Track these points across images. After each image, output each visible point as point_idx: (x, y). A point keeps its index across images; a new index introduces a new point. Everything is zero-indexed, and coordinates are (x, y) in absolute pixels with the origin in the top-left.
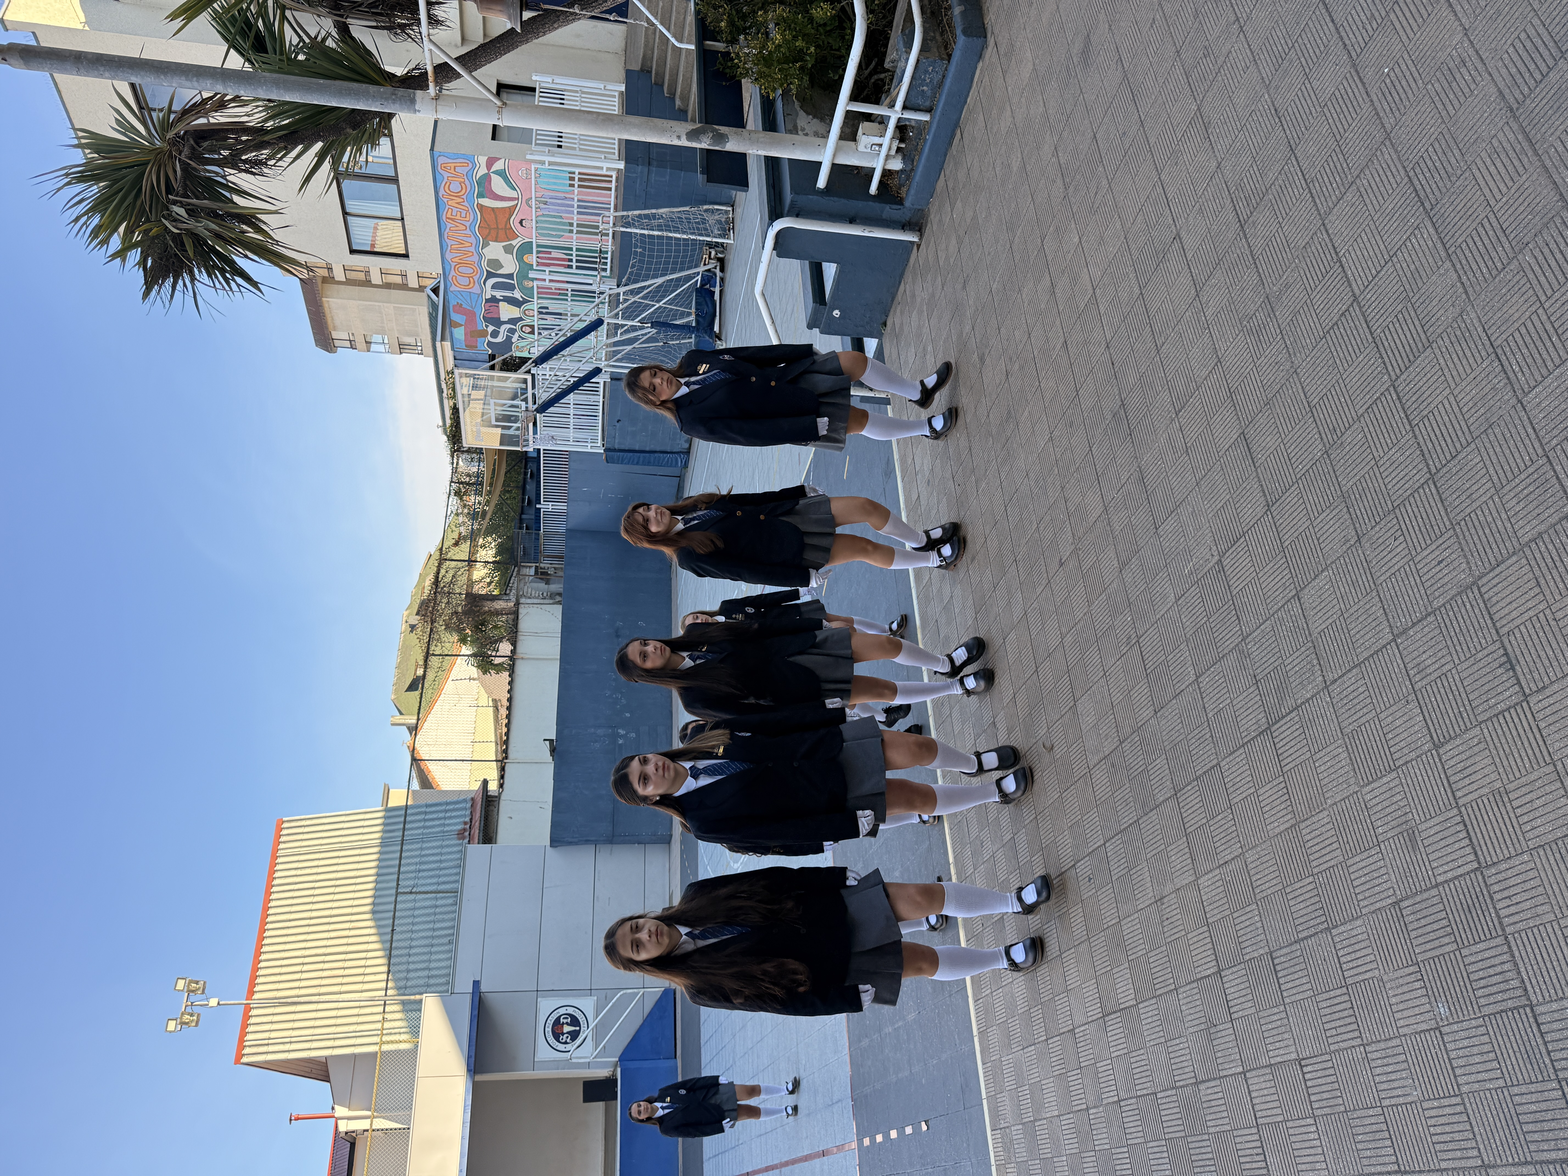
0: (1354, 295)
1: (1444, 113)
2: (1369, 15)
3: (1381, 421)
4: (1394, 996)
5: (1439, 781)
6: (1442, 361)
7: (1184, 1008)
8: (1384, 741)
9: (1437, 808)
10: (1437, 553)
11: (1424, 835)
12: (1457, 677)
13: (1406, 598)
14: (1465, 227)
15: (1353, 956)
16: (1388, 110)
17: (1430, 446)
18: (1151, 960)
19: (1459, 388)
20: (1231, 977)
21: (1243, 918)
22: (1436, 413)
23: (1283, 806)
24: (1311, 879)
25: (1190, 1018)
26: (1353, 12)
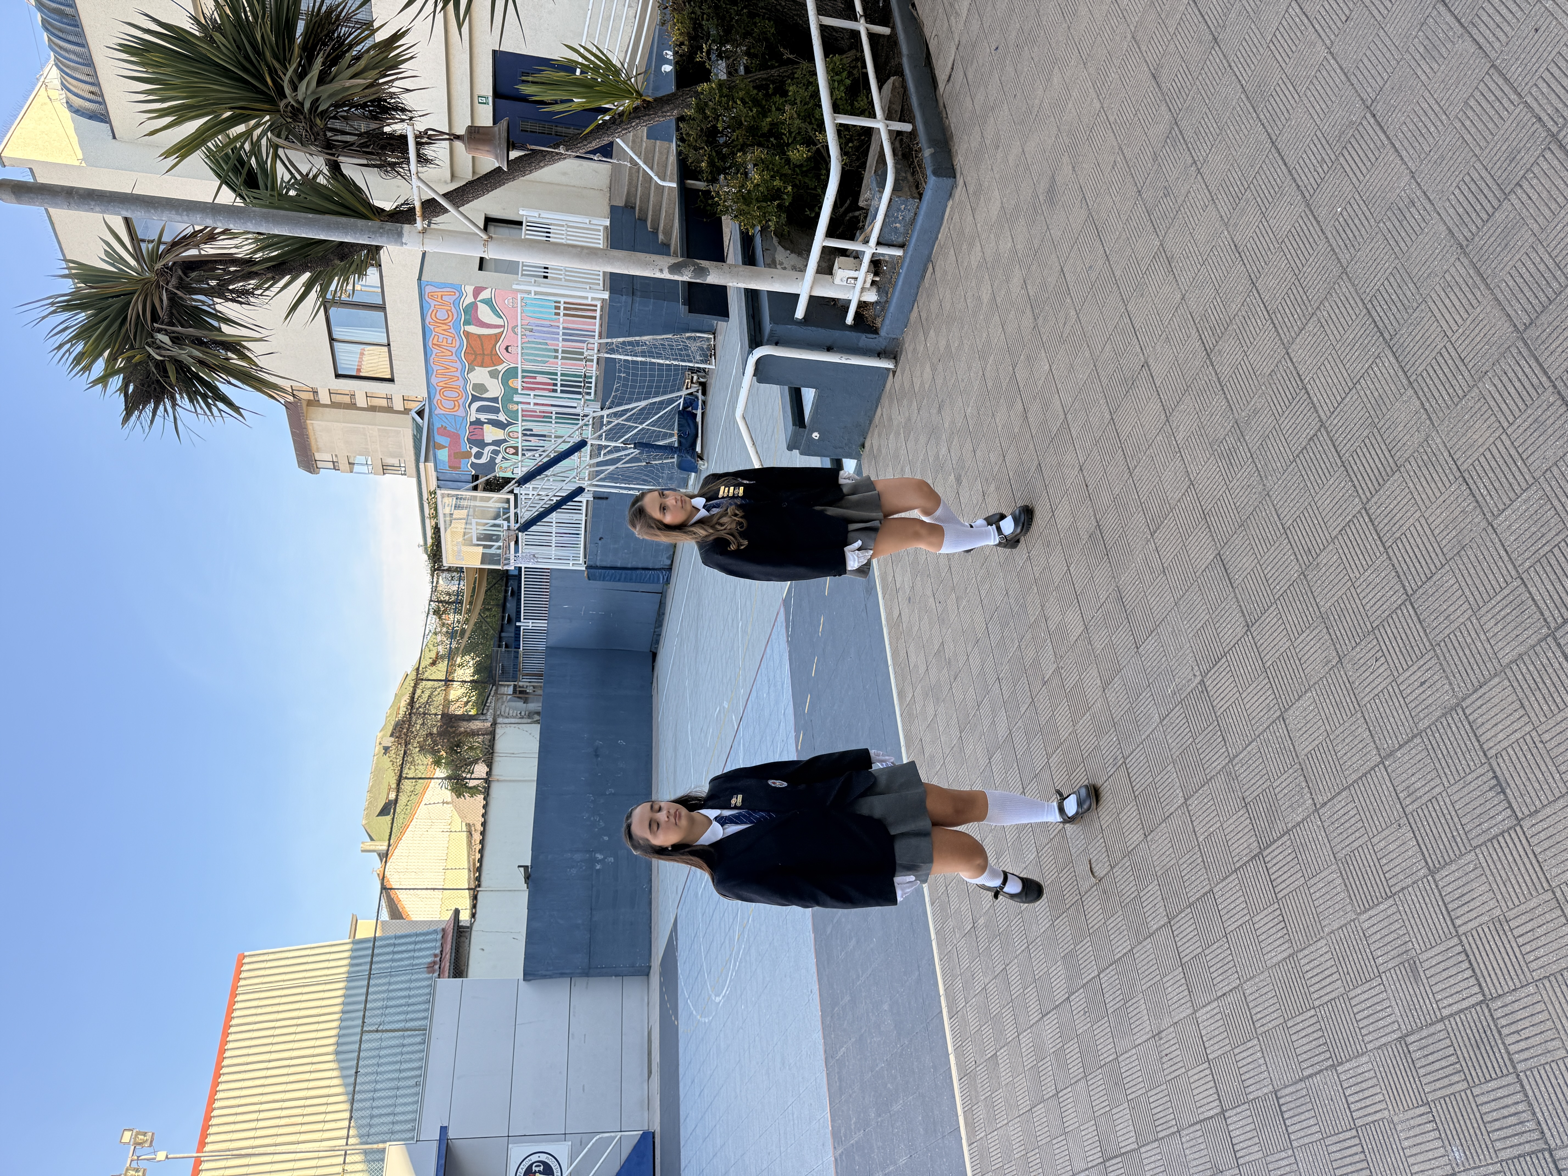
0: (1321, 420)
1: (1397, 249)
2: (1319, 158)
3: (1355, 543)
4: (1406, 1139)
5: (1437, 909)
6: (1411, 485)
7: (1187, 1152)
8: (1378, 867)
9: (1437, 937)
10: (1419, 674)
11: (1426, 965)
12: (1447, 800)
13: (1392, 720)
14: (1424, 356)
15: (1361, 1096)
16: (1343, 246)
17: (1405, 568)
18: (1151, 1100)
19: (1430, 511)
20: (1235, 1119)
21: (1245, 1054)
22: (1409, 536)
23: (1280, 934)
24: (1312, 1012)
25: (1195, 1163)
26: (1304, 156)
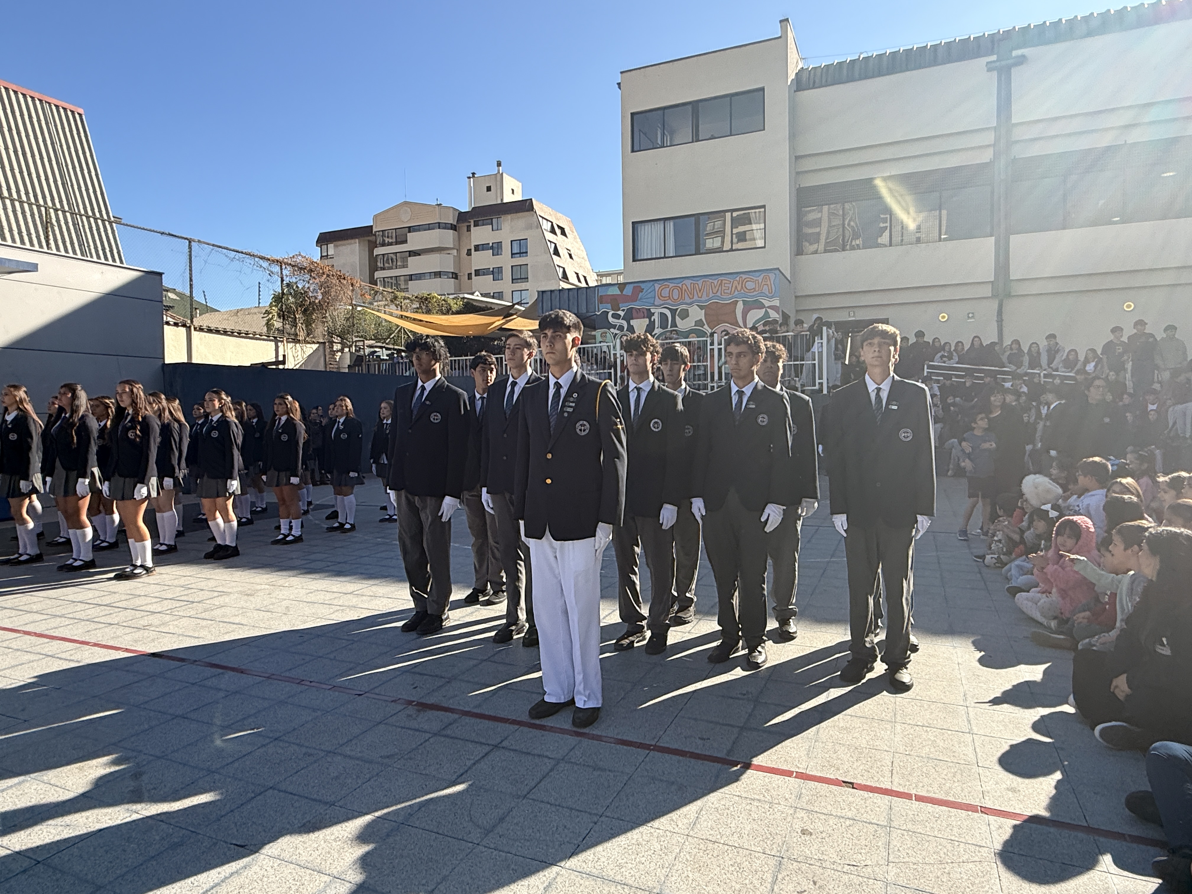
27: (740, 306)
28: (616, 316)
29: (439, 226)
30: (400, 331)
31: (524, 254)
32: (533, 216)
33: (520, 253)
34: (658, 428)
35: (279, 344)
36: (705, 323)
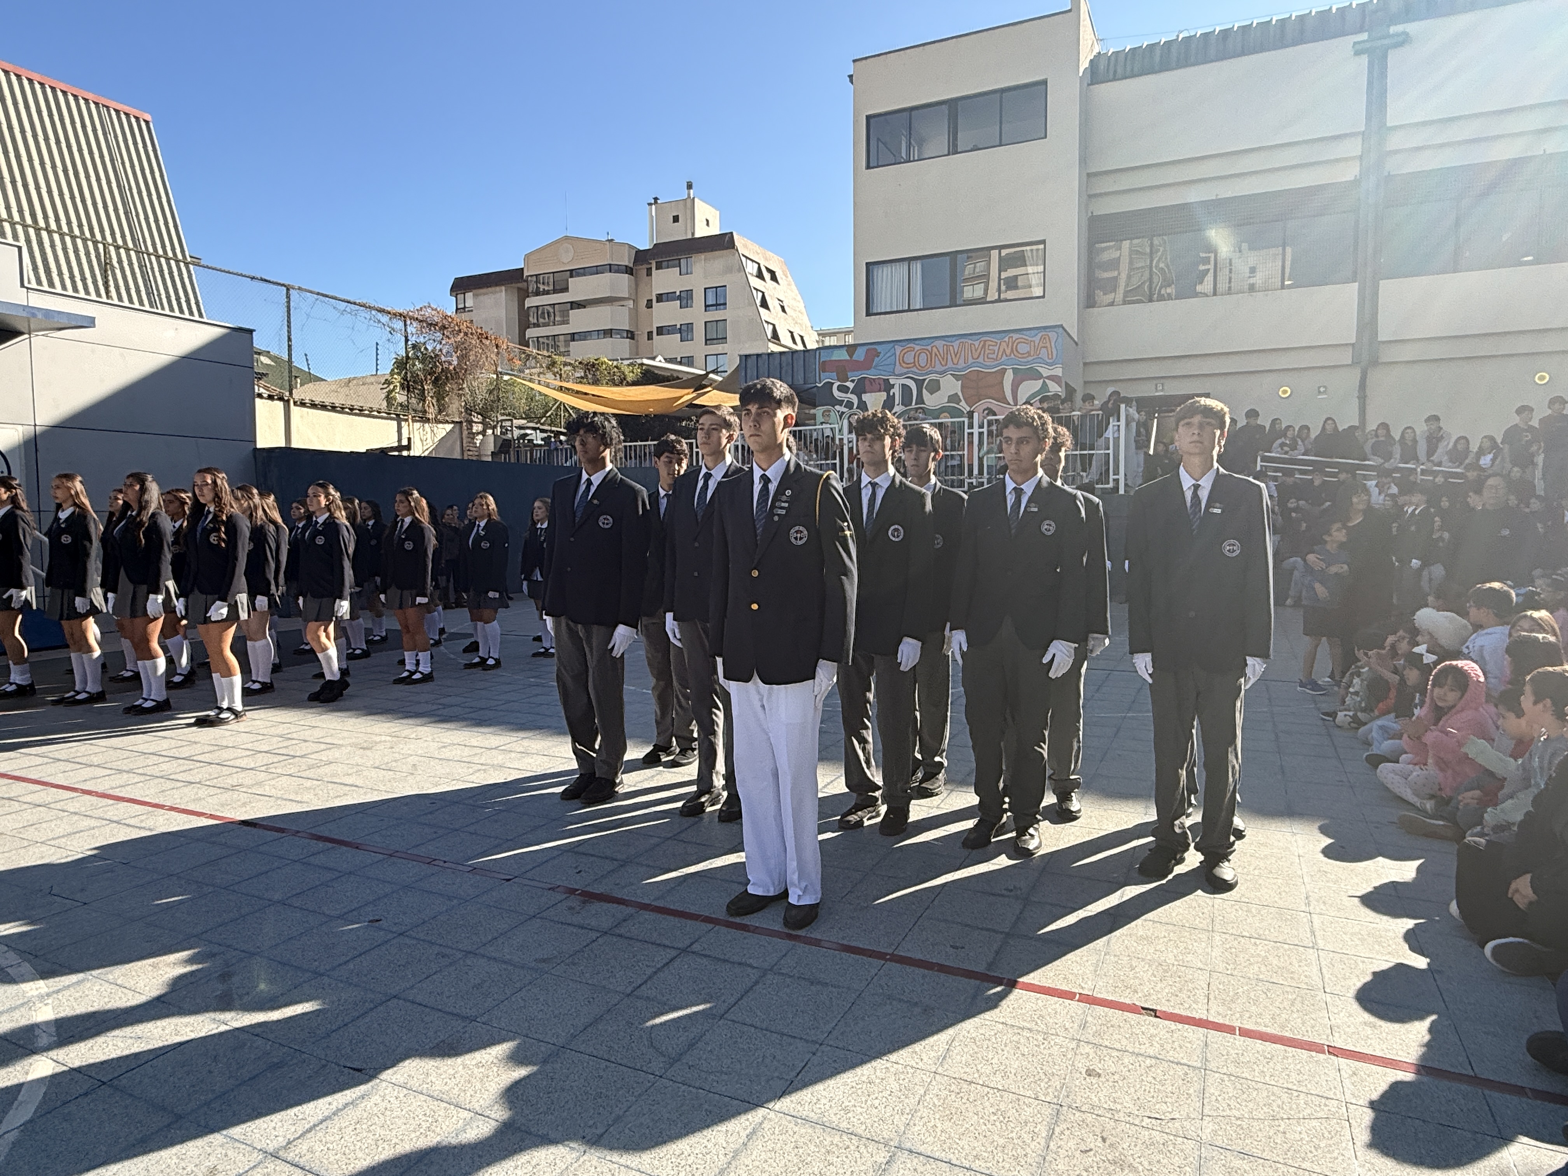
27: (1009, 377)
28: (843, 389)
29: (611, 268)
30: (559, 407)
31: (722, 307)
32: (734, 255)
33: (716, 305)
34: (898, 537)
35: (403, 423)
36: (962, 398)
